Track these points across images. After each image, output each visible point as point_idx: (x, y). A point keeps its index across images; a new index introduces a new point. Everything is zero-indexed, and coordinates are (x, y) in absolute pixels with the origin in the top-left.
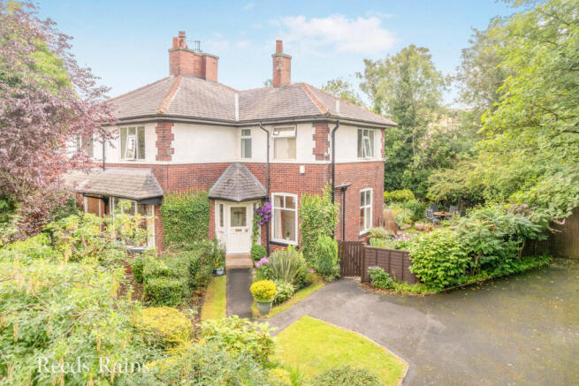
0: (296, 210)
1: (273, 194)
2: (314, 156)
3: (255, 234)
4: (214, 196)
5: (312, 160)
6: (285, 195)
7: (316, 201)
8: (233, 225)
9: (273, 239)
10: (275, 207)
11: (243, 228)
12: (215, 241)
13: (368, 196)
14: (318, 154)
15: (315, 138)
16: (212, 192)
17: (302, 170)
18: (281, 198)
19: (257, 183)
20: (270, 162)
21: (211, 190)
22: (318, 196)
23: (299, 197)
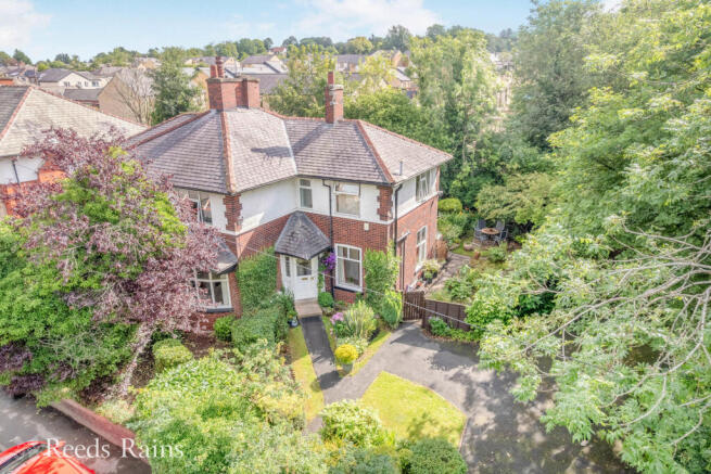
0: (360, 261)
1: (336, 245)
2: (378, 216)
3: (320, 281)
4: (280, 251)
5: (376, 219)
6: (348, 247)
7: (380, 257)
8: (299, 275)
9: (337, 284)
10: (338, 258)
11: (309, 277)
12: (282, 290)
13: (423, 234)
14: (383, 214)
15: (379, 199)
16: (278, 246)
17: (366, 227)
18: (345, 249)
19: (319, 233)
20: (333, 215)
21: (276, 244)
22: (382, 252)
23: (363, 250)
